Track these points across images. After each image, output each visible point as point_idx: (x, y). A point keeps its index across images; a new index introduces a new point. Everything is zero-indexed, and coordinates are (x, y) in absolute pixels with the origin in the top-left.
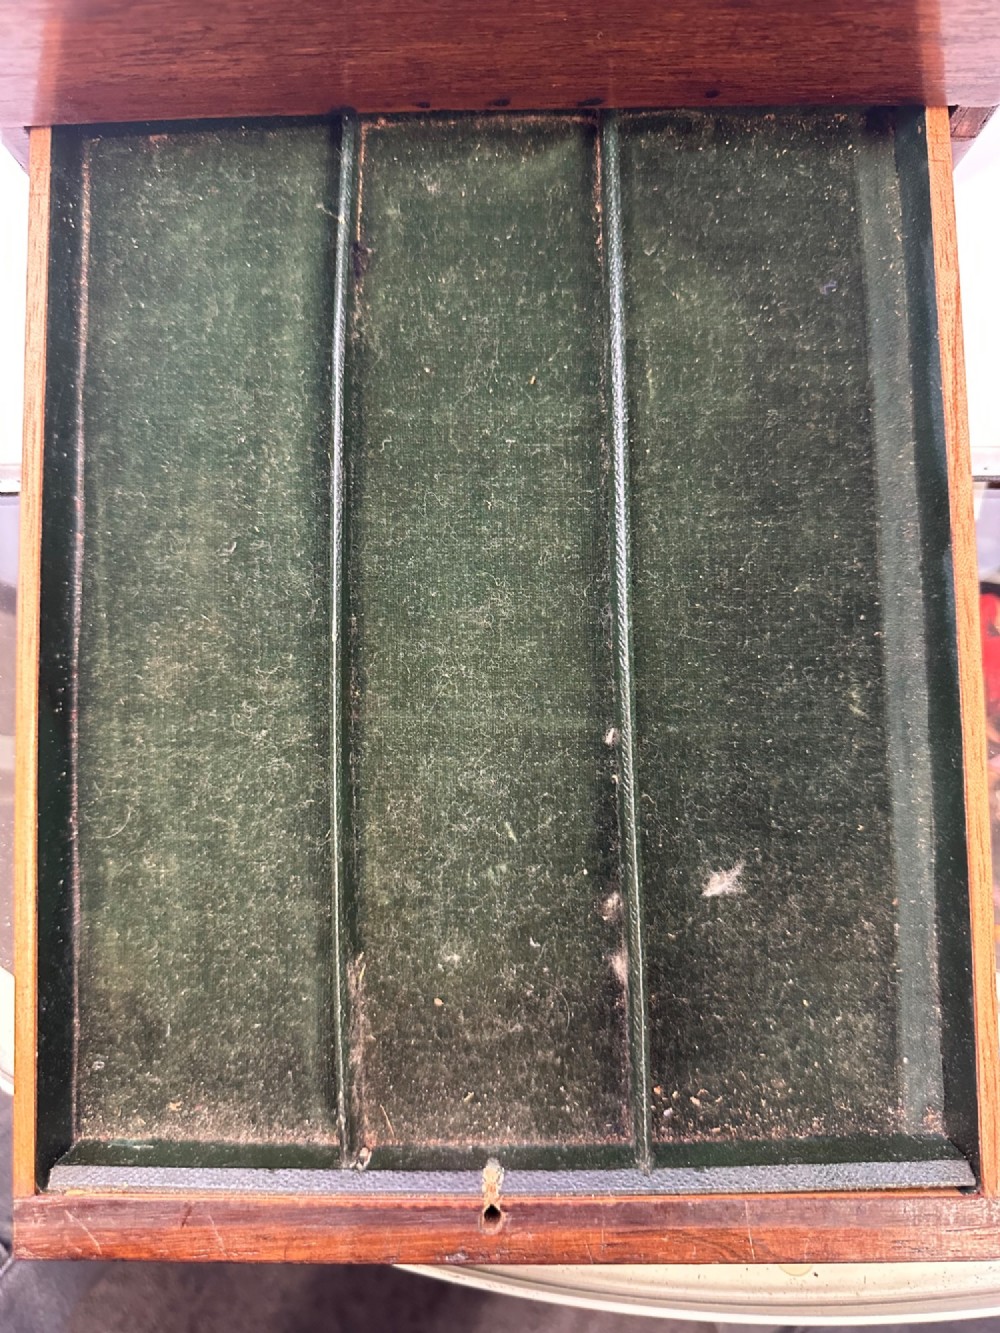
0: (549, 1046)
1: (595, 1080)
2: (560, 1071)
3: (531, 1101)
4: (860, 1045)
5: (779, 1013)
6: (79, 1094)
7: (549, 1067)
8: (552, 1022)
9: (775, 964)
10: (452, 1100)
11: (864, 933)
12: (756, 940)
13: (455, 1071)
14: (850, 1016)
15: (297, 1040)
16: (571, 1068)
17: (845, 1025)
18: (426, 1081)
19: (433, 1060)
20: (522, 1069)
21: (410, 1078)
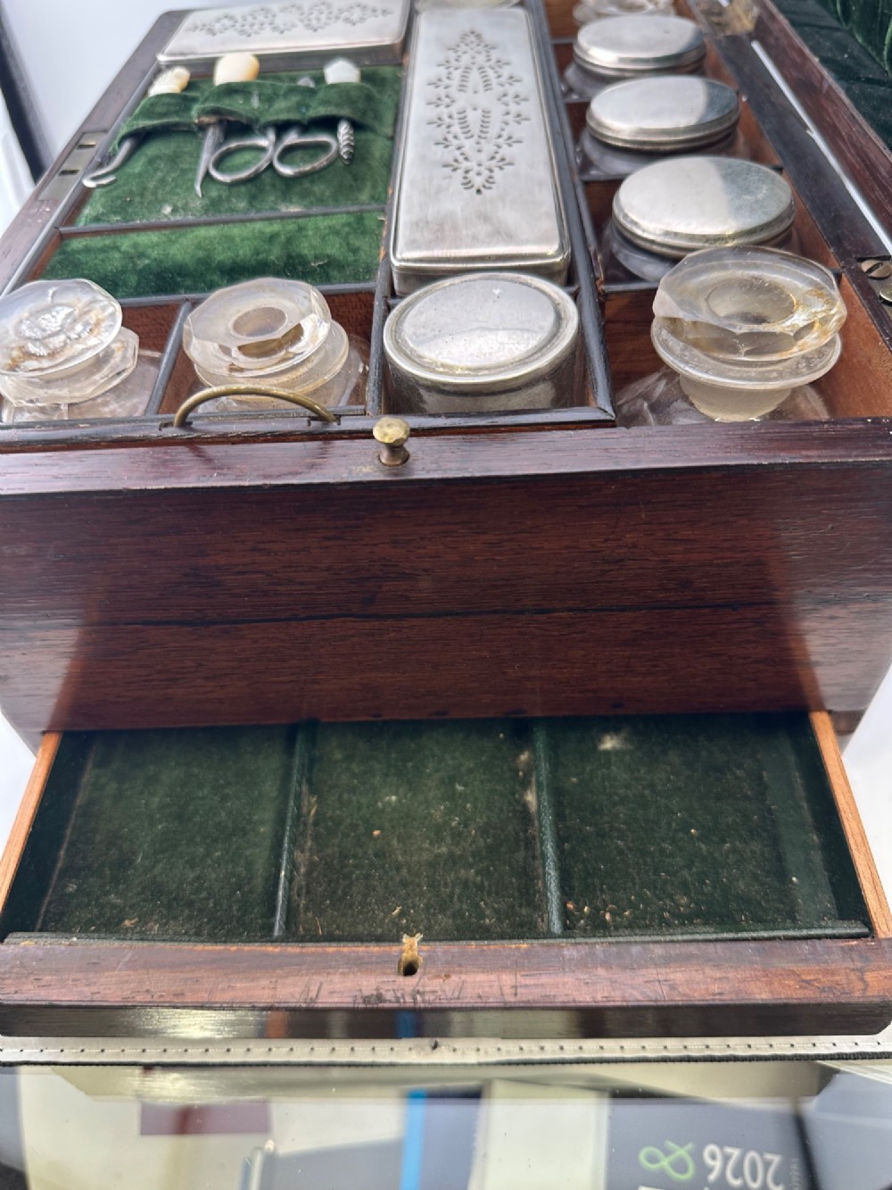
0: (471, 866)
1: (512, 896)
2: (480, 887)
3: (454, 916)
4: (751, 868)
5: (673, 841)
6: (47, 911)
7: (470, 884)
8: (474, 846)
9: (664, 801)
10: (382, 914)
11: (737, 778)
12: (645, 783)
13: (386, 887)
14: (737, 843)
15: (249, 865)
16: (490, 886)
17: (734, 850)
18: (360, 896)
19: (367, 877)
20: (446, 885)
21: (345, 894)
